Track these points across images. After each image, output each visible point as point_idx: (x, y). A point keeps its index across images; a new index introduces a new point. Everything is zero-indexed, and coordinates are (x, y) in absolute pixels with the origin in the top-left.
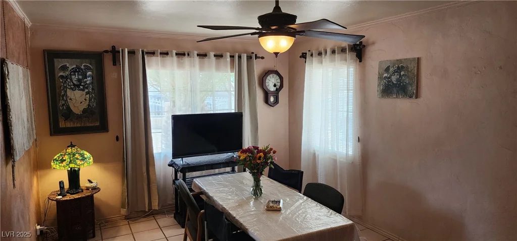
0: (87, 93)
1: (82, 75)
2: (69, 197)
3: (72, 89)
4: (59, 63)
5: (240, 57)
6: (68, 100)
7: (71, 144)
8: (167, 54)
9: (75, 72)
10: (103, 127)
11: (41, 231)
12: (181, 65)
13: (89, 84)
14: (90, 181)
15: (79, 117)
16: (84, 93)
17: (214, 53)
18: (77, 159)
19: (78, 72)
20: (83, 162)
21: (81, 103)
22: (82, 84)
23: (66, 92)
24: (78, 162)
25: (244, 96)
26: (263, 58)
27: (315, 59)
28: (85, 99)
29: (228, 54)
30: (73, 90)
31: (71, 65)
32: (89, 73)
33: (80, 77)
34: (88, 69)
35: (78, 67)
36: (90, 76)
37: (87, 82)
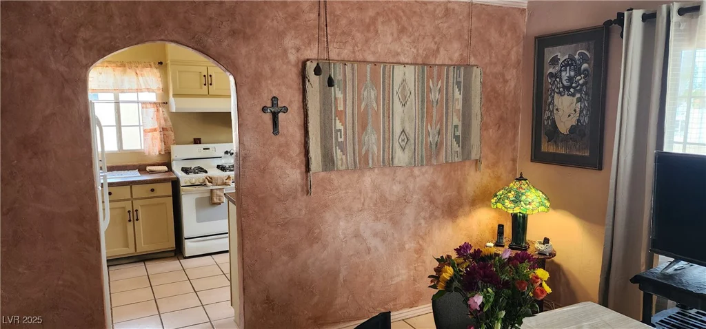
0: (579, 100)
1: (574, 70)
3: (560, 93)
6: (555, 111)
7: (521, 177)
9: (566, 66)
13: (582, 85)
15: (564, 139)
16: (575, 99)
18: (508, 198)
19: (570, 65)
21: (569, 116)
22: (574, 85)
23: (553, 97)
24: (507, 203)
28: (575, 111)
30: (561, 96)
31: (564, 55)
32: (585, 66)
33: (572, 73)
34: (584, 59)
35: (571, 58)
36: (585, 70)
37: (581, 82)
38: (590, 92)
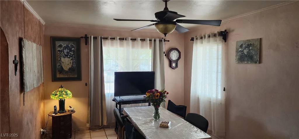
0: (71, 59)
1: (69, 50)
2: (59, 115)
3: (64, 57)
4: (58, 43)
5: (155, 41)
6: (62, 63)
7: (61, 86)
8: (114, 39)
9: (65, 48)
10: (79, 78)
11: (43, 132)
12: (121, 45)
13: (72, 55)
14: (70, 107)
15: (66, 72)
16: (70, 59)
17: (140, 38)
18: (63, 94)
19: (67, 48)
20: (66, 96)
21: (68, 65)
22: (69, 55)
23: (61, 59)
24: (64, 96)
25: (157, 63)
26: (168, 41)
27: (199, 41)
28: (70, 63)
29: (148, 39)
30: (64, 58)
31: (64, 44)
32: (73, 49)
33: (68, 51)
34: (73, 47)
35: (67, 46)
36: (73, 50)
37: (72, 54)
38: (76, 57)
